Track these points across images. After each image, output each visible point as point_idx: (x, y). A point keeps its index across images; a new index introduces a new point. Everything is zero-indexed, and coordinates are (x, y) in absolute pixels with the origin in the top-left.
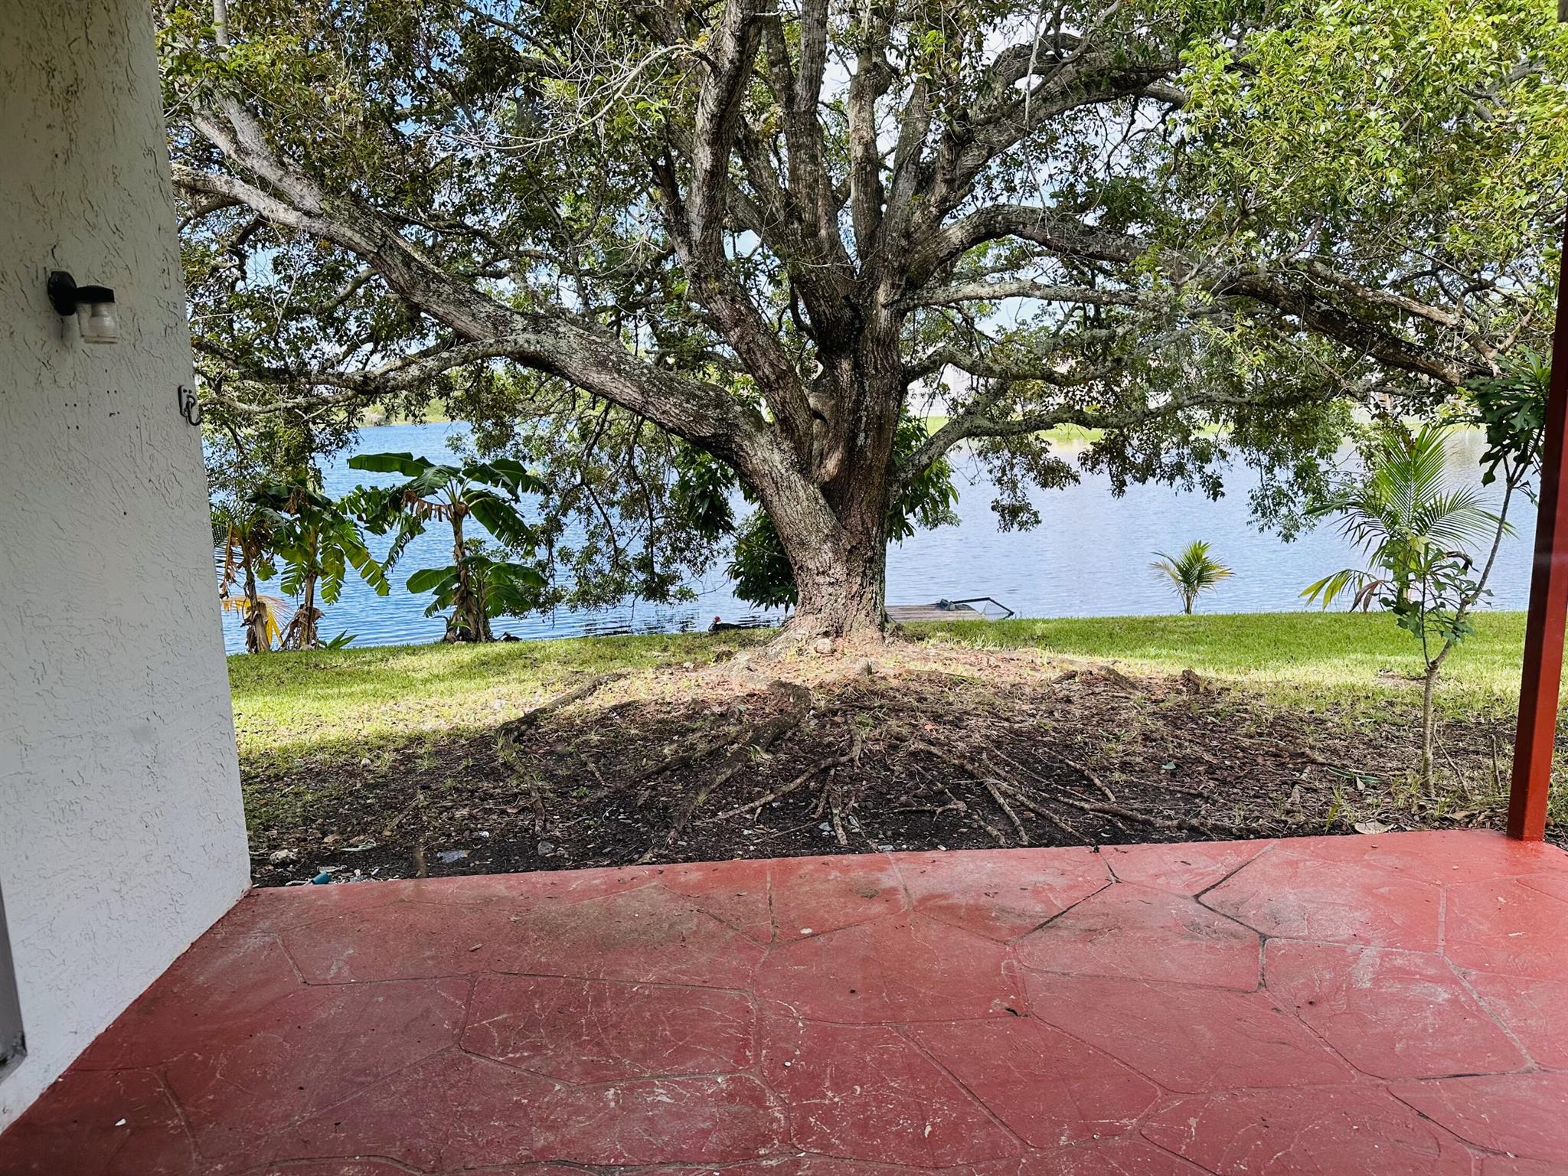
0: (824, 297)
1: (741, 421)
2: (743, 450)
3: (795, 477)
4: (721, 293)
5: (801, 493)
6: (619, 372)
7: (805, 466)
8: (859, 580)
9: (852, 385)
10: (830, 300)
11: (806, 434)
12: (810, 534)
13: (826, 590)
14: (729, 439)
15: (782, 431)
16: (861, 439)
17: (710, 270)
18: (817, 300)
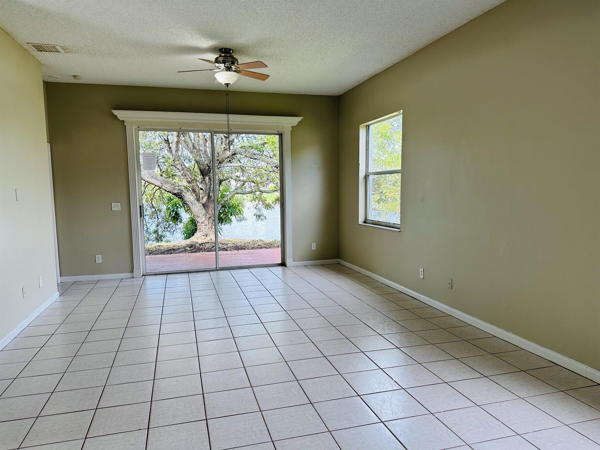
0: (202, 164)
1: (183, 190)
2: (184, 196)
3: (196, 202)
4: (179, 164)
5: (198, 205)
6: (156, 179)
7: (198, 200)
8: (211, 224)
9: (209, 183)
10: (203, 165)
11: (198, 193)
12: (200, 214)
13: (204, 227)
14: (181, 194)
15: (193, 192)
16: (211, 194)
17: (177, 159)
18: (200, 165)
